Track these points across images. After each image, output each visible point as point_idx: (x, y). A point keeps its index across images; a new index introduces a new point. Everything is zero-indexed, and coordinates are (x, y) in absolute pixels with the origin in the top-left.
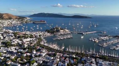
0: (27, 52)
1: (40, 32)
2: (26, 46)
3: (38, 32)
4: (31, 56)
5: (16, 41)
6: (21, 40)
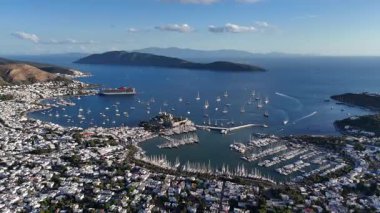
0: (117, 175)
1: (127, 128)
2: (110, 163)
3: (122, 130)
5: (87, 154)
6: (95, 151)
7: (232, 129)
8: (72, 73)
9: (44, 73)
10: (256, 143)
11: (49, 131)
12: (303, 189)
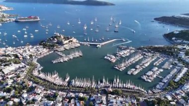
0: (14, 97)
3: (26, 48)
6: (0, 70)
7: (103, 43)
10: (122, 53)
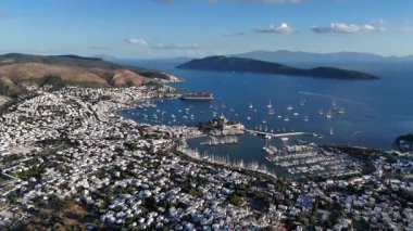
2: (155, 150)
4: (159, 163)
5: (143, 143)
6: (150, 142)
8: (168, 78)
9: (141, 77)
11: (125, 125)
12: (294, 184)
